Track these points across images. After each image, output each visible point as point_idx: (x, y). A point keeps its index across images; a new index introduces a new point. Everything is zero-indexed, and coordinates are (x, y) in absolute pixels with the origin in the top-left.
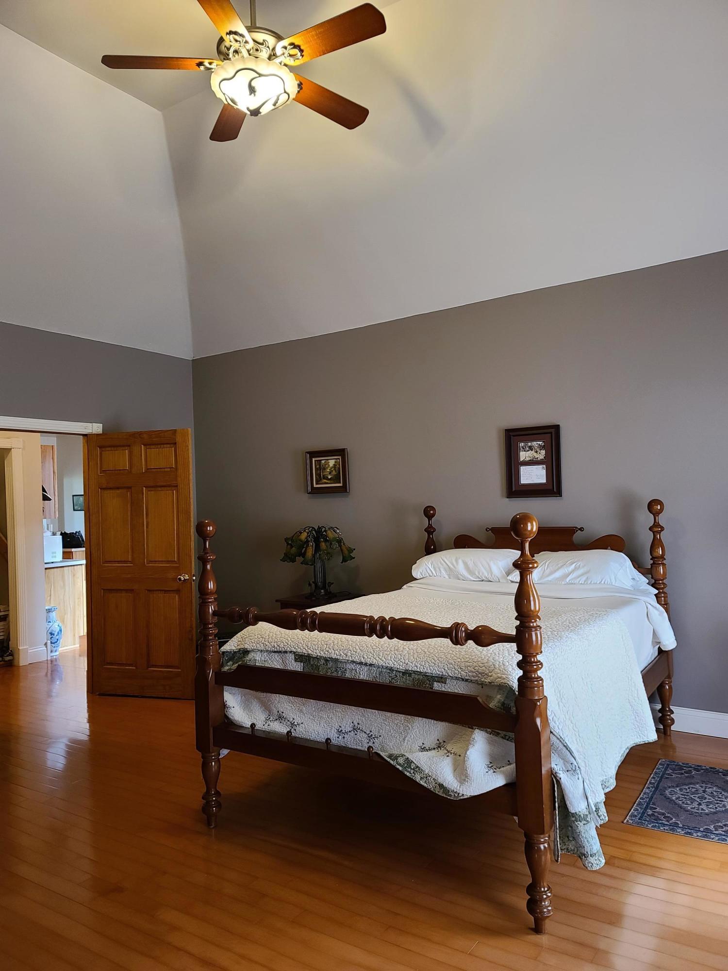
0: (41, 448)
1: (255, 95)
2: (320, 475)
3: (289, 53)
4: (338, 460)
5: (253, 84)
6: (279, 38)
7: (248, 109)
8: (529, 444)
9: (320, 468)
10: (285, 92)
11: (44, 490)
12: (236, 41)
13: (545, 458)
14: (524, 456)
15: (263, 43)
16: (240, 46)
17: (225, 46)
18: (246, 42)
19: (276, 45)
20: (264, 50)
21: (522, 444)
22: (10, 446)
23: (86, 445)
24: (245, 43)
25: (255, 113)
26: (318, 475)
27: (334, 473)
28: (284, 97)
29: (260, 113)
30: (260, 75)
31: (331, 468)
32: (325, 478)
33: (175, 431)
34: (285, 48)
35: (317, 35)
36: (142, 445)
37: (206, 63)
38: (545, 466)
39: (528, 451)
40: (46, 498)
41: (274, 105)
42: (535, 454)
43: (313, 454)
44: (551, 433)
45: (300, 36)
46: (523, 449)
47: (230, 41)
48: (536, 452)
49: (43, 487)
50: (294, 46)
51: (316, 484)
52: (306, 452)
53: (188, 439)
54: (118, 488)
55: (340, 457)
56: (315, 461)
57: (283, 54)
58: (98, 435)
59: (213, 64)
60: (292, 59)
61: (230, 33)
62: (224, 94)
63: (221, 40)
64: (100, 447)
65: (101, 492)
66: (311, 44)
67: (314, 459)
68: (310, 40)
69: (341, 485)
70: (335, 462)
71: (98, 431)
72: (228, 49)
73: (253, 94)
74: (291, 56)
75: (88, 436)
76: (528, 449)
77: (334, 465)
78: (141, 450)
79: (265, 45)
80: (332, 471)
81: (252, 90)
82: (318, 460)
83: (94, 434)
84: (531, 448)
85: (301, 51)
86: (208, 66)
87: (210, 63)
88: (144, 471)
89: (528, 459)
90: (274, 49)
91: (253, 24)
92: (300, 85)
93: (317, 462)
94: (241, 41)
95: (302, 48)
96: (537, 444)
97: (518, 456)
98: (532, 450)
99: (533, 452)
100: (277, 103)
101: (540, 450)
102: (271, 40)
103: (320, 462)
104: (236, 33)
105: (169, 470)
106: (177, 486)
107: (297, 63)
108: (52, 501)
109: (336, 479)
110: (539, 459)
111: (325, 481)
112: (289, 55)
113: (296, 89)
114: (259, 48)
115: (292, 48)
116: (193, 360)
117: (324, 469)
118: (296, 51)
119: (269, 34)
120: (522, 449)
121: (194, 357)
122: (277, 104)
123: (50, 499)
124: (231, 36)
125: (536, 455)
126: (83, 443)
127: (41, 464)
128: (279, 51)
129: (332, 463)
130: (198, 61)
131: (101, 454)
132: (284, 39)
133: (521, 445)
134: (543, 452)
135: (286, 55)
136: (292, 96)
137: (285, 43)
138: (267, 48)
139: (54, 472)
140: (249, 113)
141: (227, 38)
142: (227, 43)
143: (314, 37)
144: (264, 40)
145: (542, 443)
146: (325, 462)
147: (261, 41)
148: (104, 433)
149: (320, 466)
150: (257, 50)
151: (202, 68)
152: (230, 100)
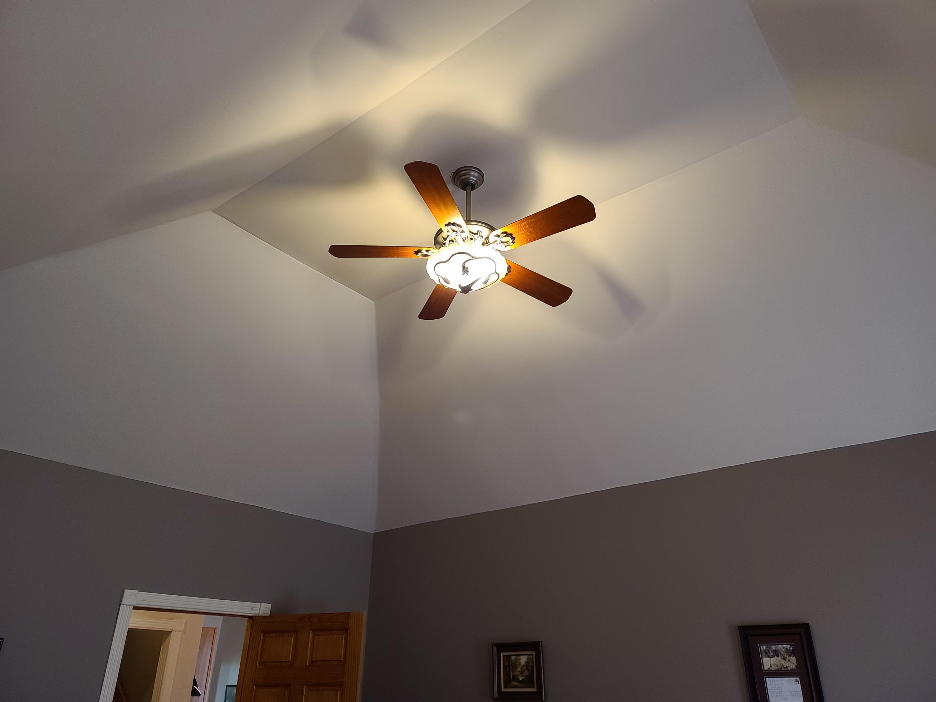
0: (203, 630)
1: (467, 274)
2: (510, 675)
3: (501, 241)
4: (531, 656)
5: (466, 265)
6: (492, 229)
7: (460, 286)
8: (773, 647)
9: (510, 666)
10: (496, 273)
11: (195, 683)
12: (454, 231)
13: (796, 667)
14: (768, 663)
15: (477, 233)
16: (457, 235)
17: (442, 237)
18: (463, 232)
19: (489, 235)
20: (478, 239)
21: (764, 648)
22: (171, 628)
23: (249, 630)
24: (461, 232)
25: (466, 290)
26: (507, 675)
27: (526, 673)
28: (494, 277)
29: (471, 290)
30: (474, 258)
31: (523, 667)
32: (515, 679)
33: (348, 615)
34: (498, 236)
35: (528, 224)
36: (311, 631)
37: (424, 251)
38: (798, 679)
39: (773, 657)
40: (195, 693)
41: (485, 283)
42: (783, 662)
43: (502, 647)
44: (800, 634)
45: (513, 226)
46: (766, 653)
47: (448, 232)
48: (784, 659)
49: (195, 679)
50: (506, 234)
51: (504, 688)
52: (493, 645)
53: (362, 624)
54: (275, 686)
55: (533, 653)
56: (504, 656)
57: (496, 241)
58: (264, 617)
59: (430, 251)
60: (503, 245)
61: (449, 224)
62: (438, 275)
63: (440, 231)
64: (265, 632)
65: (255, 690)
66: (523, 232)
67: (502, 654)
68: (522, 229)
69: (534, 690)
70: (528, 659)
71: (266, 612)
72: (445, 239)
73: (466, 274)
74: (503, 243)
75: (254, 617)
76: (772, 654)
77: (526, 662)
78: (309, 636)
79: (479, 235)
80: (524, 670)
81: (465, 270)
82: (507, 656)
83: (261, 616)
84: (776, 653)
85: (513, 238)
86: (425, 253)
87: (427, 251)
88: (307, 665)
89: (774, 668)
90: (487, 238)
91: (468, 218)
92: (509, 268)
93: (505, 658)
94: (458, 231)
95: (514, 236)
96: (784, 648)
97: (760, 664)
98: (778, 657)
99: (779, 658)
100: (488, 281)
101: (790, 656)
102: (485, 231)
103: (510, 658)
104: (454, 224)
105: (336, 663)
106: (342, 685)
107: (508, 248)
108: (202, 697)
109: (528, 682)
110: (789, 669)
111: (515, 683)
112: (501, 242)
113: (506, 271)
114: (473, 238)
115: (505, 236)
116: (375, 533)
117: (515, 667)
118: (508, 239)
119: (484, 227)
120: (764, 654)
121: (376, 531)
122: (487, 283)
123: (199, 695)
124: (450, 227)
125: (786, 664)
126: (247, 627)
127: (198, 649)
128: (492, 238)
129: (523, 660)
130: (416, 249)
131: (264, 640)
132: (496, 230)
133: (762, 648)
134: (793, 659)
135: (498, 242)
136: (502, 276)
137: (499, 232)
138: (481, 238)
139: (210, 661)
140: (460, 290)
141: (445, 229)
142: (444, 235)
143: (526, 226)
144: (478, 231)
145: (790, 648)
146: (516, 658)
147: (476, 232)
148: (272, 615)
149: (509, 663)
150: (472, 239)
151: (419, 255)
152: (443, 279)
